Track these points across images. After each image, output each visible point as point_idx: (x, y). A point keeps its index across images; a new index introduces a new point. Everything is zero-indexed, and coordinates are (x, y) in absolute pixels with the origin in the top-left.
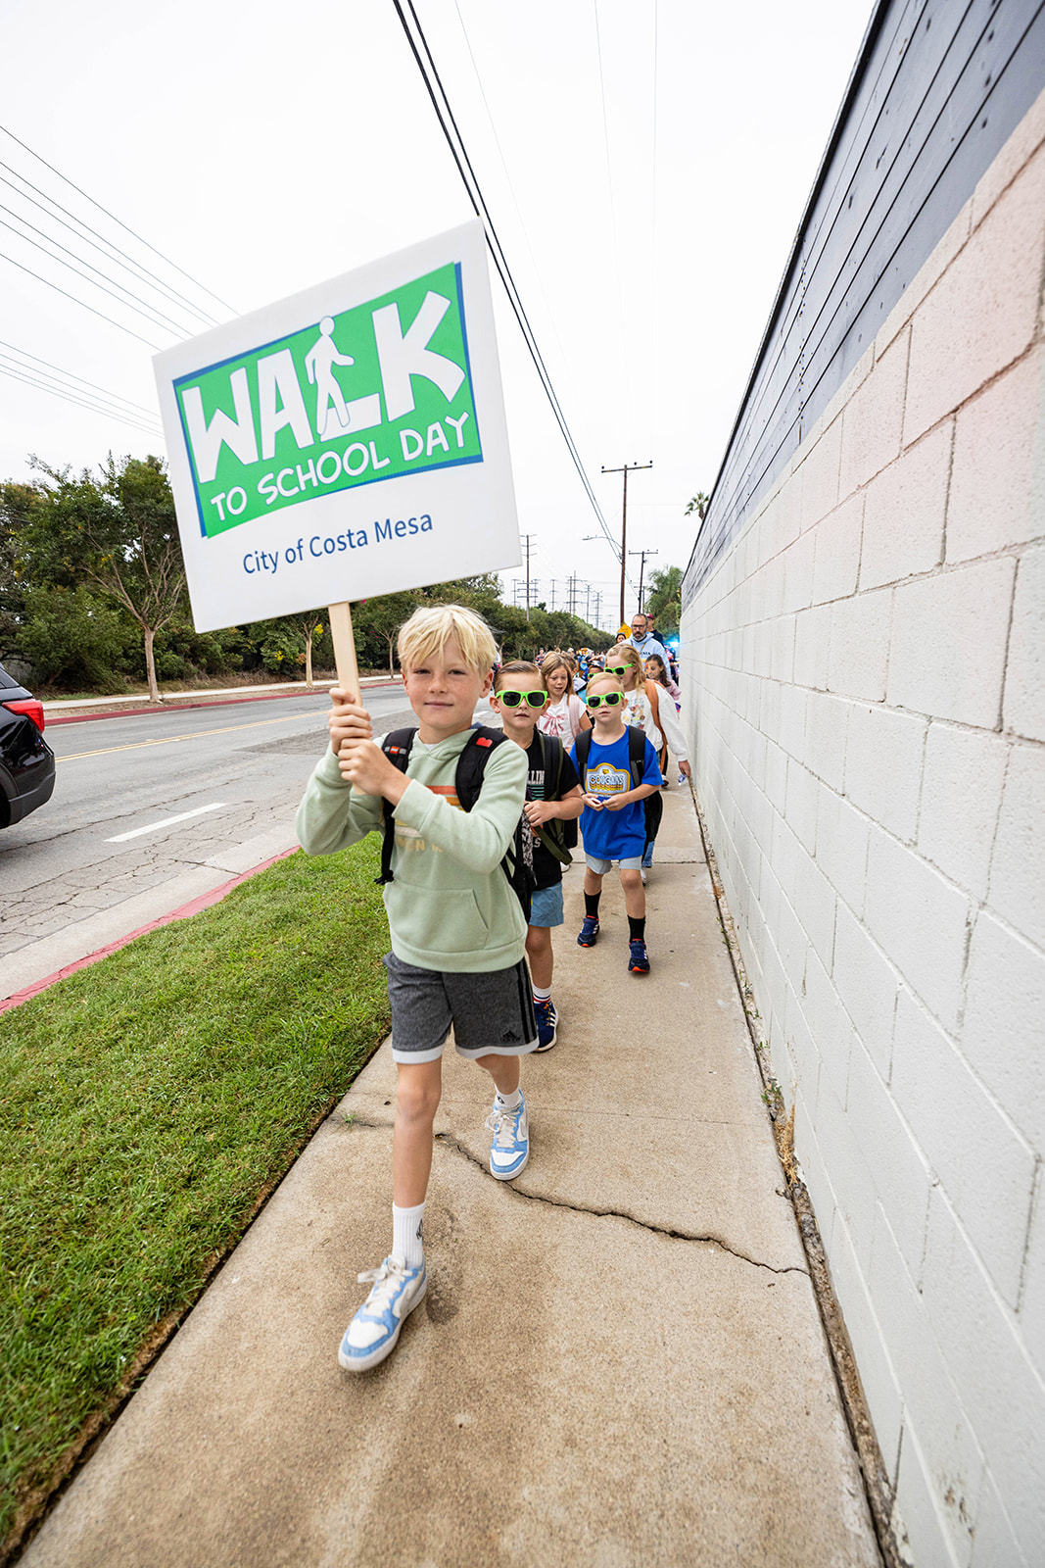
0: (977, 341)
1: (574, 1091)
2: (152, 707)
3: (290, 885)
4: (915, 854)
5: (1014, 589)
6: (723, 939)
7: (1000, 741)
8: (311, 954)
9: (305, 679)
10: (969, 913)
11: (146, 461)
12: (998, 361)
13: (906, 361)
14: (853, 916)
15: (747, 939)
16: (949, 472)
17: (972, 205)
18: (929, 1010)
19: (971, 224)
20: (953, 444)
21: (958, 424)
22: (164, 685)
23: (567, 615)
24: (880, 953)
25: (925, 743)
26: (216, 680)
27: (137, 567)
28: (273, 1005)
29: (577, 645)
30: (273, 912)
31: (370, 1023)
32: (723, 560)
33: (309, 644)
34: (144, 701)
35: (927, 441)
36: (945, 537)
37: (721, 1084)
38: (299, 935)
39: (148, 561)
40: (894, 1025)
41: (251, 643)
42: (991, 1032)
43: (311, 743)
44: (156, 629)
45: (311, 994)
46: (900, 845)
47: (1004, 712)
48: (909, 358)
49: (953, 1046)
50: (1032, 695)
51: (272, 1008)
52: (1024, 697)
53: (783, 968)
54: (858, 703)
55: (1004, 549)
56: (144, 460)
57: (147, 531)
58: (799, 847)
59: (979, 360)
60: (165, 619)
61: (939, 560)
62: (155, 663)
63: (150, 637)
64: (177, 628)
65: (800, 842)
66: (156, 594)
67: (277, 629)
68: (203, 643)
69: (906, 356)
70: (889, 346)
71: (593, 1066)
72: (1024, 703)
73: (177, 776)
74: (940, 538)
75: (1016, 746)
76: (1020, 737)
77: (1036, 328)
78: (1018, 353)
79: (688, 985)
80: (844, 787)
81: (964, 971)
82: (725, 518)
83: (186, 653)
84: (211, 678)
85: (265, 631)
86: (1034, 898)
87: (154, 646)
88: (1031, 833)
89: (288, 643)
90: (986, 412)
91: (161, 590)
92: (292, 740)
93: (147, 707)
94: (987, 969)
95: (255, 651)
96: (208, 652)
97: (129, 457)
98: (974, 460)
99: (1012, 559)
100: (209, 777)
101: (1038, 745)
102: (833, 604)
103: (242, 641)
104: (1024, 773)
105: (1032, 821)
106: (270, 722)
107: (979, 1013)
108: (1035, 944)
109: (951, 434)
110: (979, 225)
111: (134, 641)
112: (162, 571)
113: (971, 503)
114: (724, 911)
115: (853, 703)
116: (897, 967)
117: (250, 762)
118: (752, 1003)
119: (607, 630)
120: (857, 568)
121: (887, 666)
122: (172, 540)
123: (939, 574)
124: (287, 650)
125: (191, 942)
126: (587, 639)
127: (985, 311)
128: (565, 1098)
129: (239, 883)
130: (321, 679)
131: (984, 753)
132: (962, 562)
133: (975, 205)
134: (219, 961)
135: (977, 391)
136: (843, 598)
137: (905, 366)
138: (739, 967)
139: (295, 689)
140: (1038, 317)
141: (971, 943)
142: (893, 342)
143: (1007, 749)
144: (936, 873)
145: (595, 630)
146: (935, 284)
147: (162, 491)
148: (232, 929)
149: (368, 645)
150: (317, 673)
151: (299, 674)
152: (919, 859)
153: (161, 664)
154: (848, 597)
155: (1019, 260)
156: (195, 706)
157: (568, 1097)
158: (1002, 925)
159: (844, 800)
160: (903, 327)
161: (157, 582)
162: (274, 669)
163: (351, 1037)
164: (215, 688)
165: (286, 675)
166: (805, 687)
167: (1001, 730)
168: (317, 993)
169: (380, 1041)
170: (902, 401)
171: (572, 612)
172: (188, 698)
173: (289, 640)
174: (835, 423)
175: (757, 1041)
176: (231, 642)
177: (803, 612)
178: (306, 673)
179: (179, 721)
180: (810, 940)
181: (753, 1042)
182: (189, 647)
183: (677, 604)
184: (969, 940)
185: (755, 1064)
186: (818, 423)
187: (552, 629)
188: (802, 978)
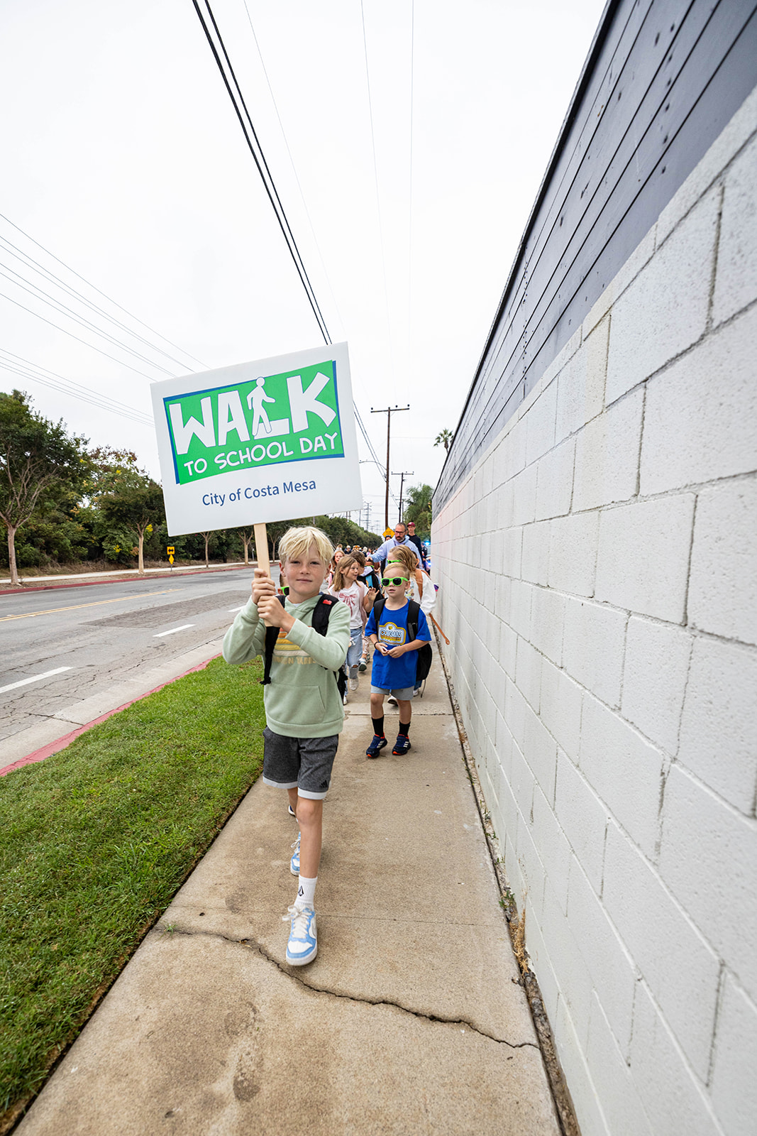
0: (661, 330)
1: (353, 901)
2: (13, 589)
3: (124, 734)
4: (620, 716)
5: (694, 517)
6: (467, 775)
7: (685, 633)
8: (140, 791)
9: (138, 568)
10: (663, 765)
11: (12, 394)
12: (678, 345)
13: (606, 341)
14: (570, 762)
15: (486, 775)
16: (641, 427)
17: (656, 229)
18: (633, 840)
19: (655, 244)
20: (645, 405)
21: (648, 391)
22: (23, 571)
23: (344, 520)
24: (593, 793)
25: (626, 632)
26: (65, 567)
27: (2, 477)
28: (108, 834)
29: (352, 543)
30: (110, 756)
31: (188, 847)
32: (464, 482)
33: (141, 540)
34: (6, 584)
35: (624, 402)
36: (639, 475)
37: (467, 893)
38: (131, 775)
39: (12, 470)
40: (605, 850)
41: (95, 538)
42: (682, 860)
43: (141, 619)
44: (17, 526)
45: (140, 824)
46: (607, 708)
47: (688, 612)
48: (609, 339)
49: (652, 869)
50: (710, 599)
51: (108, 836)
52: (704, 601)
53: (515, 801)
54: (572, 598)
55: (686, 487)
56: (10, 393)
57: (12, 449)
58: (527, 706)
59: (664, 344)
60: (24, 519)
61: (635, 493)
62: (16, 554)
63: (12, 533)
64: (34, 526)
65: (528, 702)
66: (18, 499)
67: (116, 528)
68: (56, 538)
69: (607, 338)
70: (593, 330)
71: (367, 880)
72: (704, 605)
73: (33, 644)
74: (635, 476)
75: (698, 638)
76: (702, 631)
77: (708, 322)
78: (694, 341)
79: (441, 812)
80: (562, 662)
81: (660, 811)
82: (466, 451)
83: (42, 546)
84: (61, 566)
85: (106, 530)
86: (715, 757)
87: (15, 540)
88: (711, 706)
89: (124, 539)
90: (670, 383)
91: (22, 496)
92: (127, 615)
93: (9, 589)
94: (678, 811)
95: (98, 545)
96: (60, 545)
98: (661, 419)
99: (692, 495)
100: (58, 646)
101: (716, 638)
102: (551, 520)
103: (87, 537)
104: (705, 659)
105: (712, 696)
106: (111, 601)
107: (672, 844)
108: (717, 793)
109: (643, 398)
110: (662, 245)
112: (23, 481)
113: (659, 450)
114: (468, 752)
115: (569, 597)
116: (607, 804)
117: (92, 634)
118: (490, 827)
119: (375, 532)
120: (569, 494)
121: (595, 571)
122: (32, 457)
123: (634, 503)
124: (124, 544)
125: (41, 782)
126: (359, 539)
127: (667, 308)
128: (345, 907)
129: (82, 732)
130: (151, 567)
131: (673, 642)
132: (653, 495)
133: (658, 229)
134: (64, 797)
135: (663, 367)
136: (559, 517)
137: (606, 346)
138: (480, 798)
139: (129, 575)
140: (708, 315)
141: (665, 789)
142: (596, 327)
143: (691, 640)
144: (637, 733)
145: (366, 532)
146: (627, 288)
147: (24, 418)
148: (75, 770)
149: (188, 541)
150: (148, 563)
151: (133, 564)
152: (622, 721)
153: (21, 554)
154: (564, 516)
155: (693, 271)
156: (48, 588)
157: (348, 906)
158: (689, 776)
159: (562, 672)
160: (604, 316)
161: (19, 489)
162: (113, 559)
163: (173, 859)
164: (65, 574)
165: (122, 563)
166: (530, 583)
167: (686, 625)
168: (144, 823)
169: (197, 863)
170: (604, 371)
171: (348, 518)
172: (42, 581)
173: (125, 537)
174: (551, 384)
175: (494, 856)
176: (78, 537)
177: (527, 526)
178: (138, 562)
179: (35, 600)
180: (536, 779)
181: (492, 858)
182: (44, 541)
183: (429, 514)
184: (663, 786)
185: (494, 876)
186: (539, 384)
187: (333, 531)
188: (530, 809)
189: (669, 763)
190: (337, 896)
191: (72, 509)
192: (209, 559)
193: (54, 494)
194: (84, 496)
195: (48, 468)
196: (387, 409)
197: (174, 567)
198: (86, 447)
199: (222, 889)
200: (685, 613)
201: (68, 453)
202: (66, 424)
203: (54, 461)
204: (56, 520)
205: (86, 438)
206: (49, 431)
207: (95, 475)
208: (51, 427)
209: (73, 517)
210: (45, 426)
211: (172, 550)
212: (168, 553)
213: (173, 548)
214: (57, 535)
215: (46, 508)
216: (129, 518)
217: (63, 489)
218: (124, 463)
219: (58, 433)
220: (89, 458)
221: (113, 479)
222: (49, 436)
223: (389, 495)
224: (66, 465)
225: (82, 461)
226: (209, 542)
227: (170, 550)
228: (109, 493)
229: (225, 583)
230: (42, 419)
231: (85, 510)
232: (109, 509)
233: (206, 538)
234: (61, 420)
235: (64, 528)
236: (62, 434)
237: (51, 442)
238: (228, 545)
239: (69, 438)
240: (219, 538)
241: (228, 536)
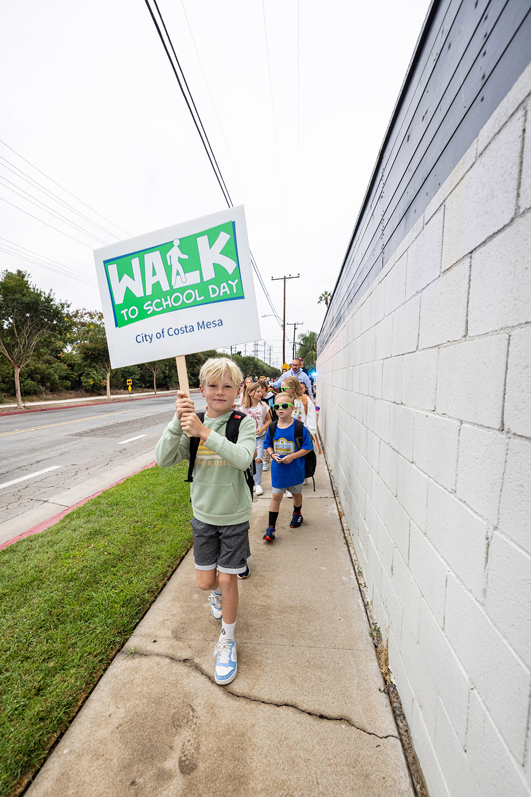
0: (482, 216)
1: (263, 632)
2: (18, 411)
3: (98, 513)
4: (455, 497)
5: (508, 351)
6: (345, 542)
7: (502, 436)
8: (110, 554)
9: (106, 395)
10: (488, 532)
12: (495, 226)
13: (442, 225)
14: (419, 531)
15: (359, 542)
16: (468, 286)
17: (477, 142)
18: (466, 587)
19: (477, 153)
20: (471, 270)
21: (472, 260)
22: (25, 398)
23: (253, 358)
24: (436, 553)
25: (459, 435)
26: (55, 395)
27: (10, 332)
28: (88, 584)
29: (259, 375)
30: (88, 529)
31: (144, 594)
32: (340, 329)
33: (108, 375)
34: (14, 407)
35: (455, 269)
36: (467, 321)
37: (346, 626)
38: (103, 542)
39: (17, 329)
40: (446, 595)
41: (75, 374)
42: (503, 601)
43: (109, 431)
44: (21, 366)
46: (446, 492)
47: (504, 420)
48: (444, 223)
49: (481, 608)
50: (521, 411)
51: (88, 586)
52: (516, 412)
53: (380, 560)
54: (419, 411)
55: (501, 329)
56: (15, 272)
57: (17, 312)
58: (387, 491)
59: (484, 226)
60: (26, 361)
61: (464, 334)
62: (21, 386)
63: (17, 371)
64: (33, 366)
65: (388, 488)
66: (21, 347)
67: (90, 367)
68: (48, 374)
69: (442, 222)
70: (432, 217)
71: (273, 617)
72: (516, 415)
73: (33, 450)
74: (464, 322)
75: (512, 439)
76: (514, 434)
77: (516, 209)
78: (506, 223)
79: (326, 568)
80: (413, 458)
81: (486, 566)
82: (341, 306)
83: (38, 380)
84: (52, 394)
85: (83, 368)
86: (525, 525)
87: (20, 376)
88: (522, 488)
89: (96, 374)
90: (489, 254)
91: (24, 345)
92: (99, 429)
93: (15, 411)
94: (499, 565)
95: (78, 379)
96: (51, 380)
97: (7, 271)
98: (483, 280)
99: (506, 335)
100: (51, 451)
101: (525, 439)
102: (404, 356)
103: (70, 373)
104: (517, 455)
105: (523, 482)
106: (88, 419)
107: (495, 590)
108: (527, 552)
109: (469, 265)
110: (482, 153)
111: (8, 373)
112: (25, 334)
113: (482, 303)
114: (345, 525)
115: (417, 411)
116: (447, 561)
117: (75, 442)
118: (362, 579)
119: (275, 366)
120: (417, 336)
121: (436, 392)
122: (31, 317)
123: (464, 341)
124: (96, 378)
125: (40, 547)
127: (486, 199)
128: (257, 636)
129: (68, 512)
130: (115, 394)
131: (494, 442)
132: (477, 336)
133: (479, 142)
134: (56, 558)
135: (483, 242)
136: (409, 353)
137: (442, 227)
138: (354, 558)
139: (100, 400)
140: (516, 203)
141: (489, 549)
142: (434, 214)
143: (507, 440)
144: (468, 509)
145: (269, 366)
146: (458, 184)
147: (25, 290)
148: (64, 539)
149: (142, 375)
150: (113, 391)
151: (103, 392)
152: (457, 500)
153: (24, 386)
154: (413, 352)
155: (505, 172)
156: (43, 410)
157: (259, 636)
158: (507, 540)
159: (413, 465)
160: (440, 206)
161: (22, 341)
162: (89, 389)
163: (134, 602)
164: (55, 400)
165: (95, 392)
166: (388, 401)
167: (503, 430)
168: (113, 577)
169: (151, 605)
170: (441, 246)
171: (256, 357)
172: (39, 405)
173: (97, 373)
174: (402, 257)
175: (365, 600)
176: (64, 374)
177: (386, 360)
178: (106, 391)
179: (35, 419)
180: (395, 543)
181: (363, 601)
182: (40, 377)
183: (314, 352)
185: (365, 614)
186: (393, 257)
187: (245, 366)
188: (391, 565)
189: (492, 531)
190: (251, 629)
191: (60, 353)
192: (157, 388)
193: (47, 343)
194: (68, 344)
195: (42, 325)
196: (283, 277)
197: (132, 394)
198: (69, 309)
199: (168, 623)
200: (502, 421)
201: (56, 314)
202: (54, 294)
203: (46, 320)
204: (48, 362)
205: (69, 303)
206: (42, 298)
207: (75, 329)
208: (44, 296)
209: (60, 359)
210: (40, 295)
211: (130, 382)
212: (128, 384)
213: (131, 380)
214: (49, 372)
215: (41, 353)
216: (100, 359)
217: (53, 339)
218: (95, 320)
219: (49, 300)
220: (71, 317)
221: (88, 332)
222: (43, 302)
223: (286, 339)
224: (55, 322)
225: (66, 319)
226: (157, 376)
227: (129, 382)
228: (85, 342)
229: (168, 405)
230: (38, 290)
231: (68, 354)
232: (85, 353)
233: (154, 373)
234: (51, 290)
235: (54, 367)
236: (52, 300)
237: (44, 306)
238: (170, 377)
239: (56, 304)
240: (163, 372)
241: (170, 371)
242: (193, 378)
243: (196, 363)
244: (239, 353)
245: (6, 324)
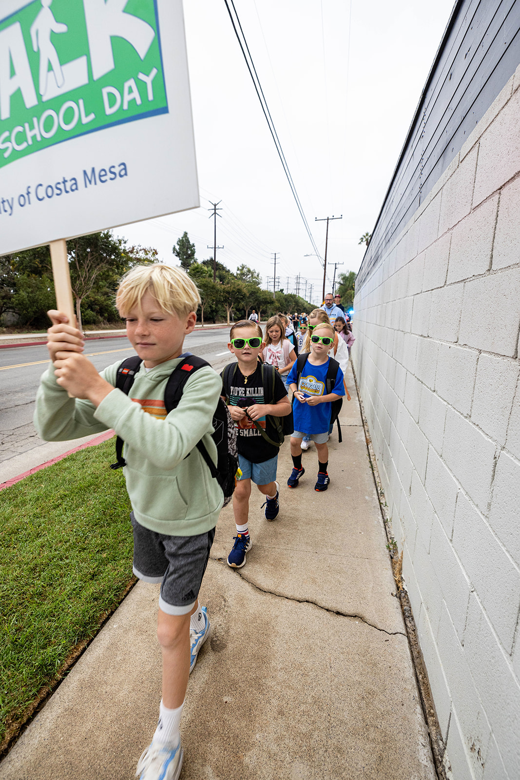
0: (513, 152)
1: (290, 540)
4: (470, 421)
6: (370, 465)
10: (496, 452)
13: (476, 162)
14: (436, 453)
15: (382, 466)
16: (496, 221)
18: (474, 503)
19: (512, 89)
20: (499, 206)
21: (501, 196)
22: (86, 327)
23: (295, 296)
24: (450, 473)
25: (477, 364)
26: (112, 325)
27: (73, 265)
32: (377, 268)
35: (485, 205)
36: (492, 256)
37: (365, 539)
39: (79, 262)
40: (455, 510)
42: (504, 513)
44: (82, 297)
46: (462, 417)
48: (477, 160)
49: (485, 521)
53: (400, 481)
54: (443, 343)
57: (79, 247)
58: (410, 418)
59: (514, 162)
60: (86, 293)
61: (488, 268)
62: (82, 315)
63: (79, 302)
65: (411, 415)
66: (82, 279)
68: (106, 306)
69: (475, 159)
70: (467, 154)
71: (300, 528)
74: (489, 256)
79: (350, 488)
80: (435, 385)
81: (492, 482)
82: (379, 246)
83: (97, 311)
84: (110, 324)
87: (81, 307)
90: (516, 189)
91: (85, 278)
94: (503, 481)
96: (109, 311)
98: (509, 215)
102: (433, 291)
107: (498, 504)
109: (498, 201)
110: (517, 89)
112: (86, 268)
113: (506, 238)
114: (371, 451)
115: (442, 343)
116: (458, 480)
118: (383, 499)
120: (446, 272)
121: (459, 324)
122: (91, 252)
123: (488, 275)
127: (518, 135)
128: (285, 543)
131: (507, 369)
132: (500, 269)
133: (514, 80)
135: (512, 178)
136: (438, 288)
137: (475, 165)
138: (377, 480)
141: (496, 468)
142: (469, 152)
144: (480, 432)
145: (309, 304)
146: (492, 121)
152: (471, 424)
153: (85, 316)
154: (441, 287)
156: (101, 338)
158: (512, 459)
159: (434, 394)
160: (475, 144)
161: (83, 274)
164: (111, 329)
166: (416, 335)
167: (516, 358)
170: (473, 183)
171: (297, 294)
172: (97, 334)
174: (438, 195)
175: (385, 518)
177: (417, 295)
179: (93, 346)
180: (414, 466)
181: (383, 518)
182: (99, 308)
183: (353, 292)
184: (495, 466)
185: (384, 529)
186: (429, 195)
187: (287, 303)
188: (409, 486)
189: (500, 451)
190: (280, 536)
192: (204, 321)
193: (105, 277)
196: (327, 218)
198: (125, 245)
200: (516, 349)
201: (114, 249)
202: (113, 230)
203: (105, 255)
204: (106, 294)
205: (125, 239)
206: (102, 235)
214: (107, 303)
215: (100, 286)
217: (111, 273)
219: (107, 236)
220: (128, 253)
222: (102, 238)
223: (326, 278)
224: (113, 257)
225: (123, 255)
226: (204, 309)
229: (214, 337)
234: (110, 228)
235: (111, 299)
236: (110, 236)
237: (103, 242)
238: (216, 311)
239: (115, 240)
240: (211, 307)
241: (216, 305)
242: (238, 313)
243: (241, 299)
244: (282, 291)
245: (69, 258)
